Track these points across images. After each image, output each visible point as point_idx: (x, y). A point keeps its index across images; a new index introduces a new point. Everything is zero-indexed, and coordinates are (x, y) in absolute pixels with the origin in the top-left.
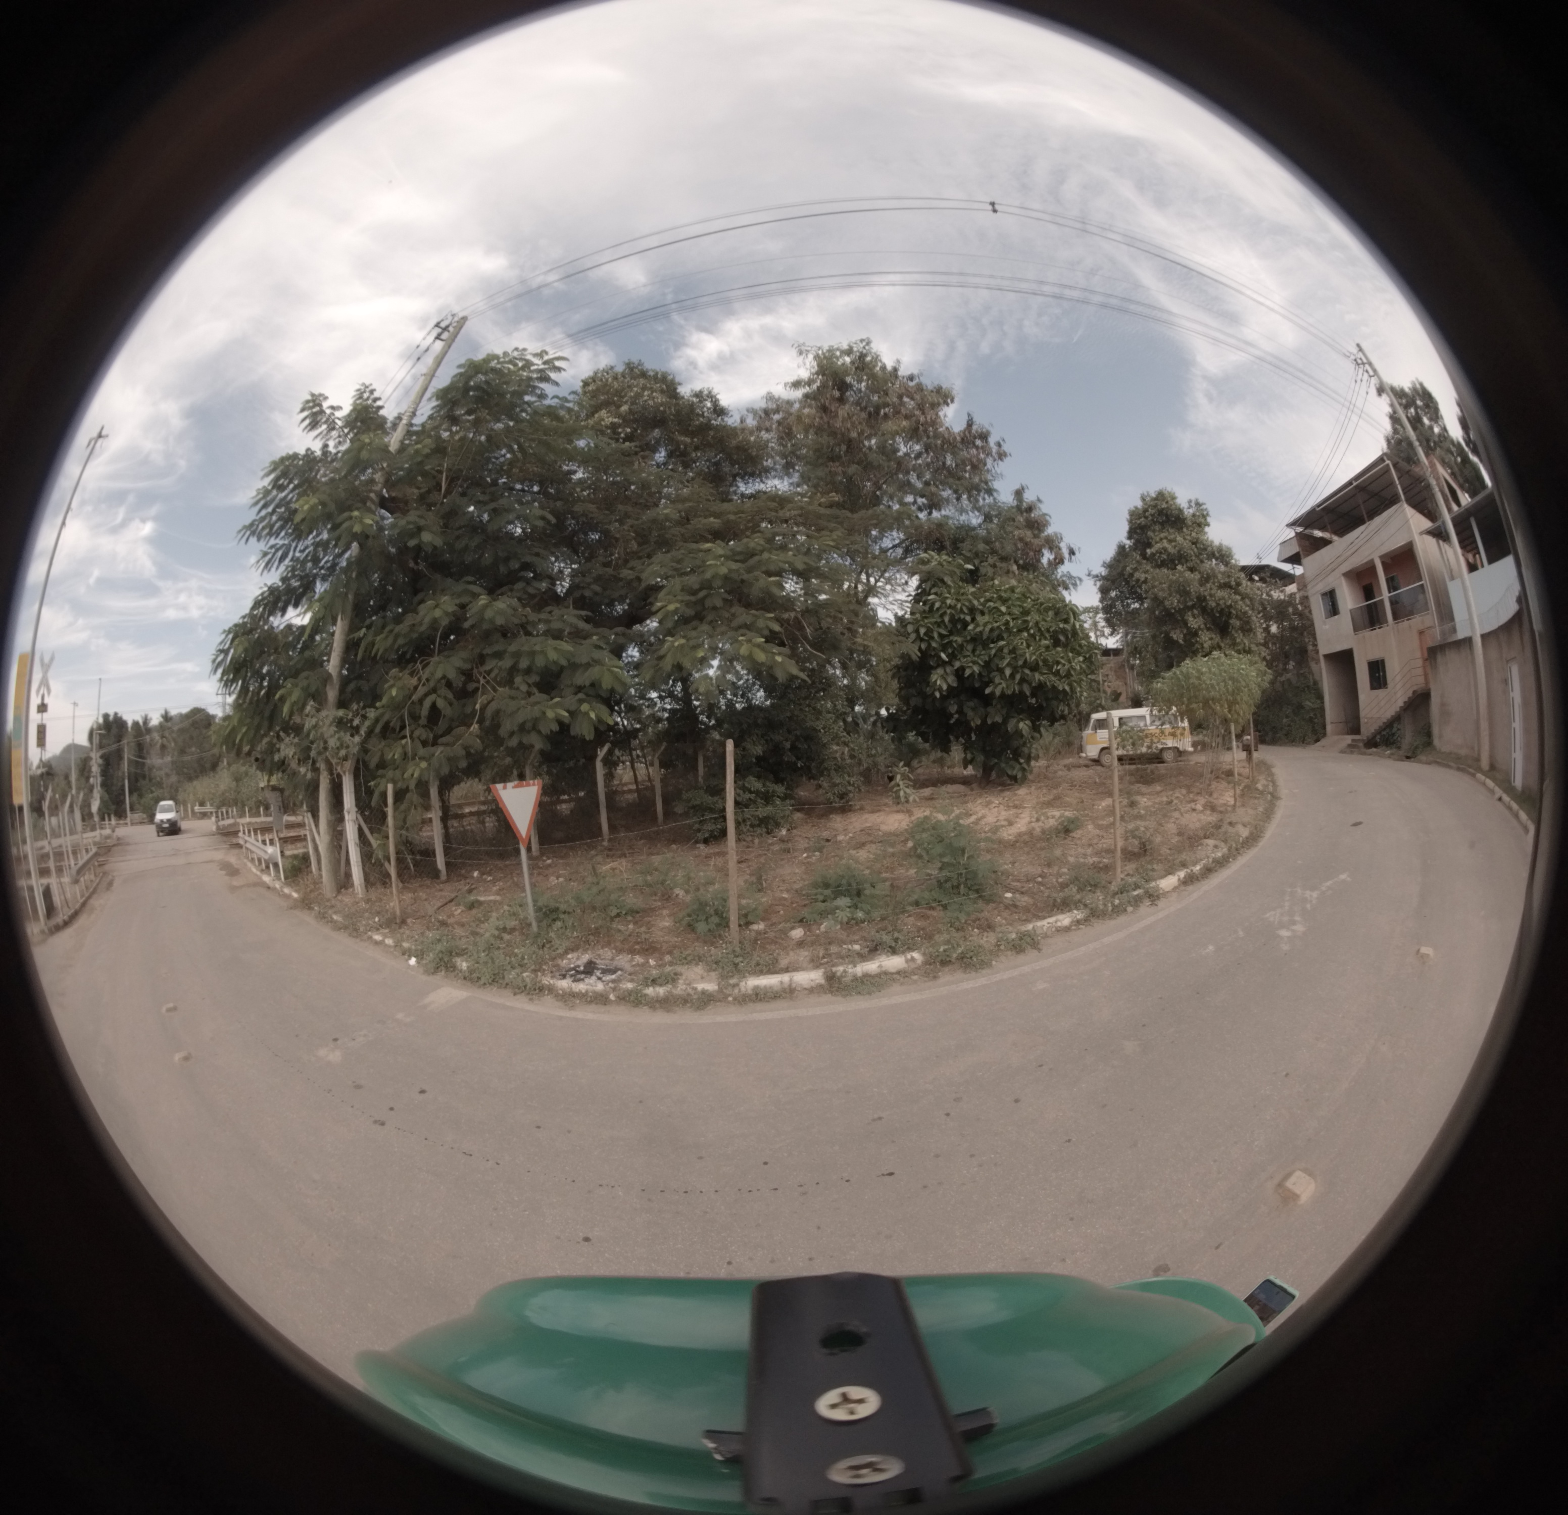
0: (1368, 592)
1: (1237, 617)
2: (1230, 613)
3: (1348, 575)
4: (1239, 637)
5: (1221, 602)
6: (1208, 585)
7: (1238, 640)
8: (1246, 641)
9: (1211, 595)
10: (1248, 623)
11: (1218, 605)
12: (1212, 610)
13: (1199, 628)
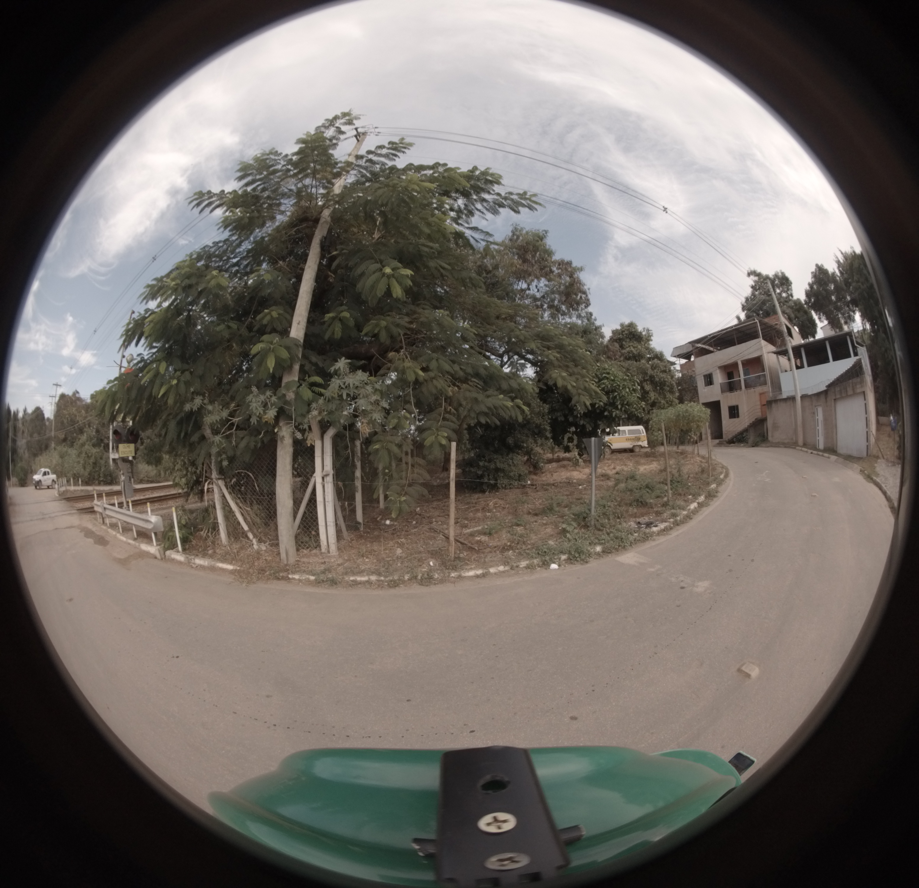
0: (730, 375)
1: (668, 386)
2: (665, 384)
3: (720, 368)
4: (668, 395)
5: (662, 379)
6: (655, 371)
7: (667, 396)
8: (671, 397)
9: (657, 375)
10: (672, 389)
11: (660, 380)
12: (657, 382)
13: (650, 390)
